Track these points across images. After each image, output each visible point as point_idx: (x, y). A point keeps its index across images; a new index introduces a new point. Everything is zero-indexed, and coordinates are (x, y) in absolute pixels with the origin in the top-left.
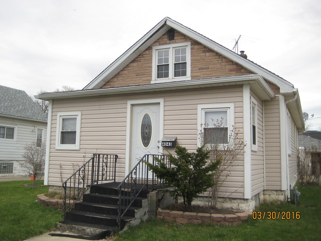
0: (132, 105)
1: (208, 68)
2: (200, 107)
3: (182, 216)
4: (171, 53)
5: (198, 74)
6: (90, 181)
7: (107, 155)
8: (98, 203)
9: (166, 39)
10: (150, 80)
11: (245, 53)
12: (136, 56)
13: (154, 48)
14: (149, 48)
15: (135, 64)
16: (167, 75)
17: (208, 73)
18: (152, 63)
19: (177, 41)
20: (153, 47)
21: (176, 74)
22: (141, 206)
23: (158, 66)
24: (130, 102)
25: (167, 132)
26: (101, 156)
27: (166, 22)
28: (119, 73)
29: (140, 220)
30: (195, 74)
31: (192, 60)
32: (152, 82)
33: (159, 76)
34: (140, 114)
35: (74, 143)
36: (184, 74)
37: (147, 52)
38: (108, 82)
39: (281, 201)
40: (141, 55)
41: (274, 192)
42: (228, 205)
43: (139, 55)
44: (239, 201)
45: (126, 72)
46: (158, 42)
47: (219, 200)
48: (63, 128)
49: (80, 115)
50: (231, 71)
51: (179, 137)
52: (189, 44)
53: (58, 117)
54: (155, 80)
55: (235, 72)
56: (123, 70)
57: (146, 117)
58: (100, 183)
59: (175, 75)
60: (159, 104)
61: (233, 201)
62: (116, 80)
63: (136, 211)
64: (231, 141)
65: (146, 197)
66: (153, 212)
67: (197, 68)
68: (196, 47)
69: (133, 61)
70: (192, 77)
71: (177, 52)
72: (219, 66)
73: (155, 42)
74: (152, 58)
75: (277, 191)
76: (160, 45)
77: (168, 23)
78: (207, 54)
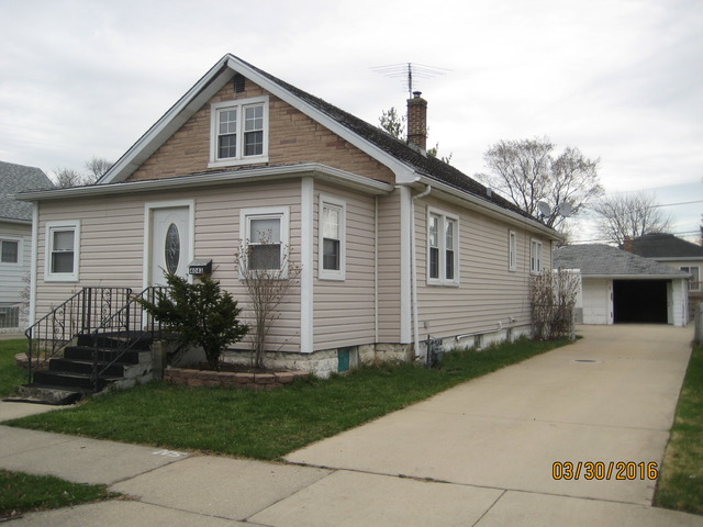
0: (153, 210)
1: (295, 141)
2: (243, 212)
3: (195, 376)
4: (239, 114)
5: (280, 151)
6: (80, 329)
7: (111, 289)
8: (83, 359)
9: (231, 91)
10: (207, 162)
11: (421, 96)
12: (185, 120)
13: (214, 106)
14: (206, 106)
15: (183, 134)
16: (233, 154)
17: (295, 149)
18: (209, 132)
19: (248, 94)
20: (212, 105)
21: (248, 152)
22: (137, 362)
23: (220, 137)
24: (149, 205)
25: (199, 252)
26: (93, 291)
27: (226, 63)
28: (159, 149)
29: (133, 382)
30: (274, 152)
31: (270, 127)
32: (210, 166)
33: (222, 154)
34: (163, 222)
35: (72, 271)
36: (259, 151)
37: (203, 113)
38: (143, 164)
39: (401, 362)
40: (192, 118)
41: (391, 347)
42: (280, 363)
43: (191, 119)
44: (295, 356)
45: (170, 148)
46: (220, 95)
47: (269, 355)
48: (55, 248)
49: (78, 226)
50: (329, 145)
51: (215, 259)
52: (266, 98)
53: (47, 228)
54: (215, 161)
55: (334, 148)
56: (165, 144)
57: (172, 228)
58: (101, 331)
59: (246, 153)
60: (188, 207)
61: (288, 357)
62: (154, 161)
63: (125, 368)
64: (284, 263)
65: (146, 348)
66: (159, 371)
67: (278, 142)
68: (277, 104)
69: (181, 129)
70: (270, 156)
71: (249, 113)
72: (310, 137)
73: (214, 96)
74: (209, 124)
75: (395, 344)
76: (223, 100)
77: (230, 64)
78: (293, 116)
